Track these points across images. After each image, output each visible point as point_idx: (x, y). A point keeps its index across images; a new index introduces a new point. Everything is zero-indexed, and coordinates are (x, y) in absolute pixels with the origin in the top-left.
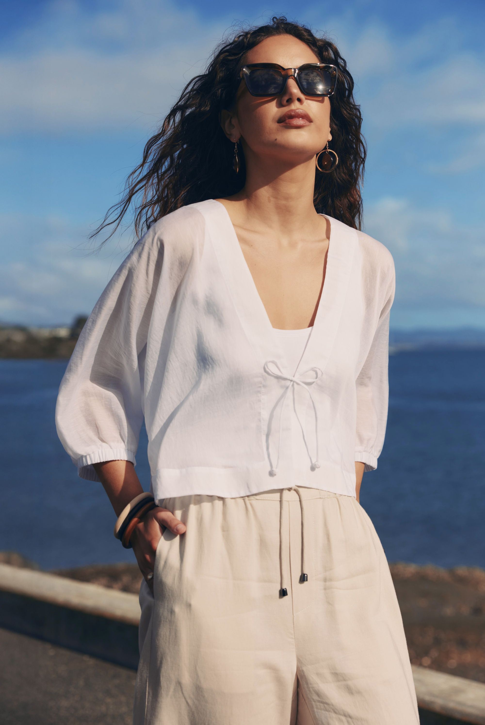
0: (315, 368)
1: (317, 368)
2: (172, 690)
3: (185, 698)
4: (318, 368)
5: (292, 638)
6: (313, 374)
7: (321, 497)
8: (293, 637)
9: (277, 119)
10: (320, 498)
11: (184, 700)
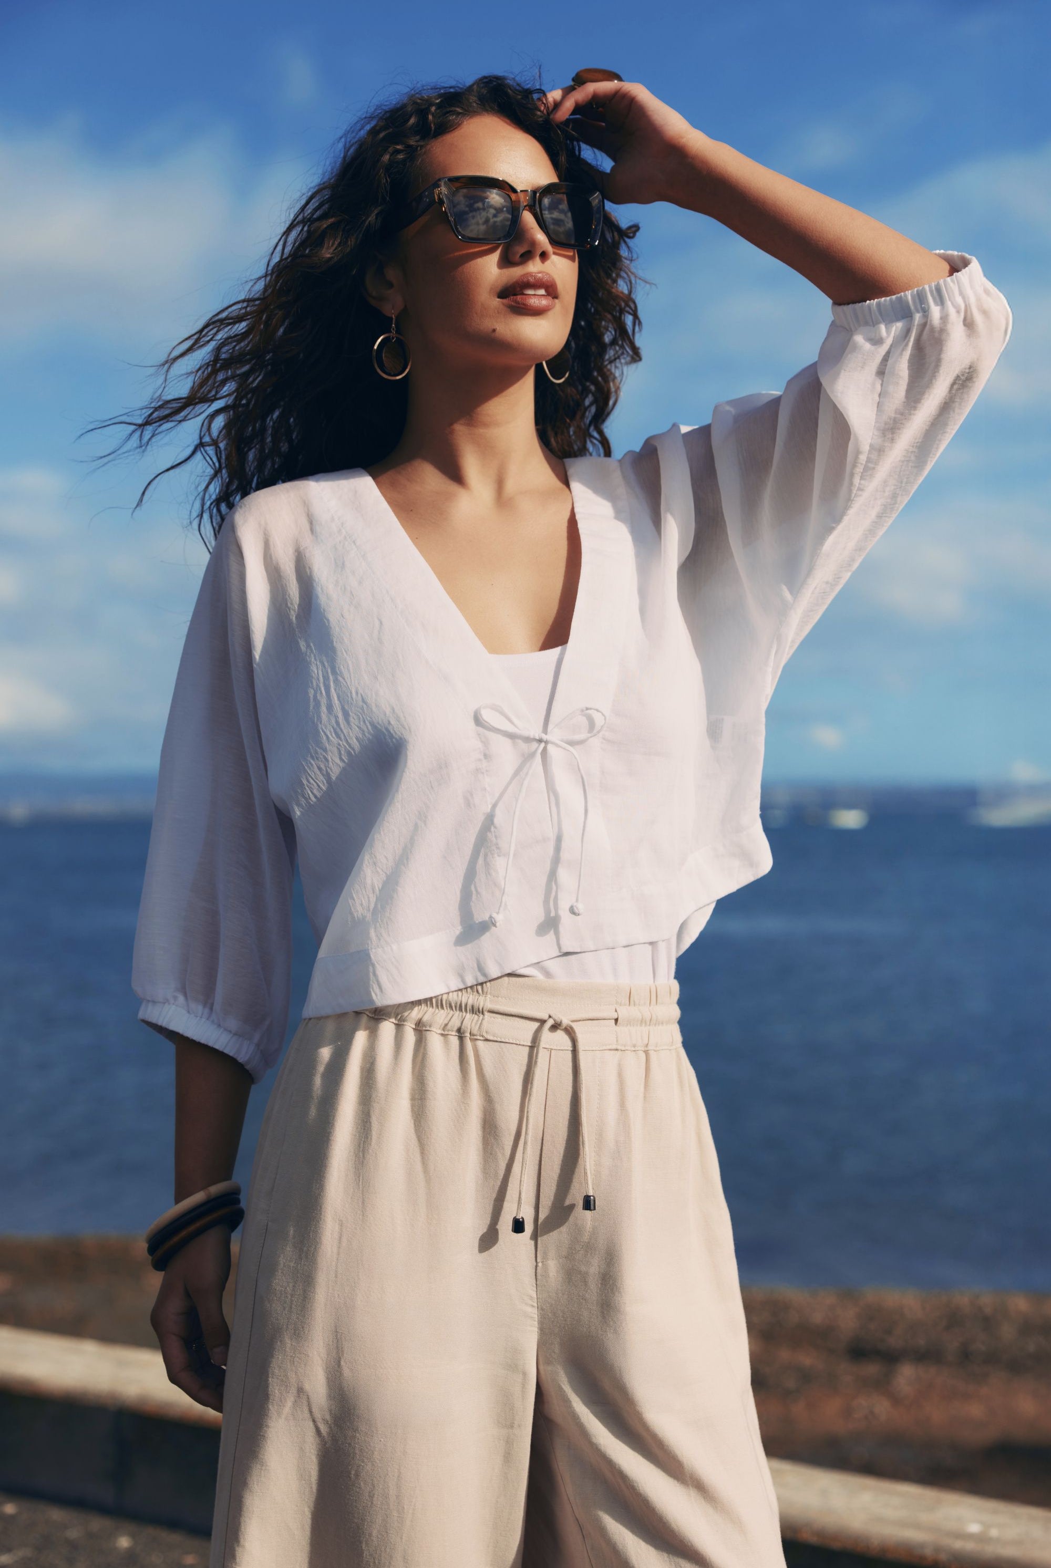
0: (587, 709)
1: (591, 709)
2: (289, 1404)
3: (314, 1421)
4: (594, 709)
5: (533, 1306)
6: (584, 721)
7: (619, 1047)
8: (536, 1305)
9: (498, 290)
10: (617, 1050)
11: (311, 1424)
